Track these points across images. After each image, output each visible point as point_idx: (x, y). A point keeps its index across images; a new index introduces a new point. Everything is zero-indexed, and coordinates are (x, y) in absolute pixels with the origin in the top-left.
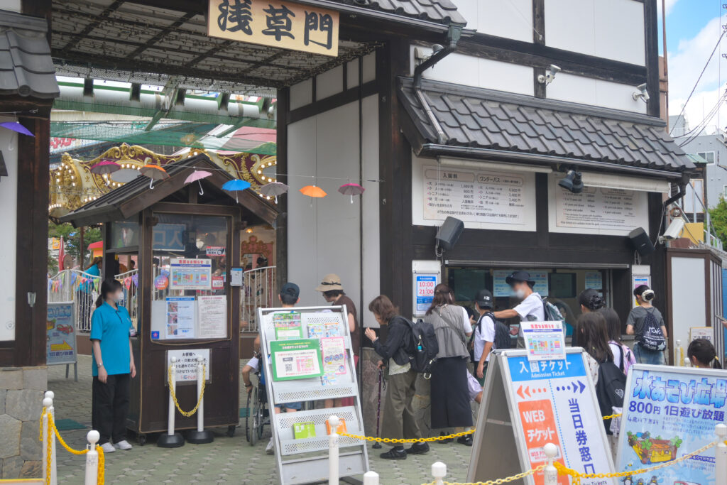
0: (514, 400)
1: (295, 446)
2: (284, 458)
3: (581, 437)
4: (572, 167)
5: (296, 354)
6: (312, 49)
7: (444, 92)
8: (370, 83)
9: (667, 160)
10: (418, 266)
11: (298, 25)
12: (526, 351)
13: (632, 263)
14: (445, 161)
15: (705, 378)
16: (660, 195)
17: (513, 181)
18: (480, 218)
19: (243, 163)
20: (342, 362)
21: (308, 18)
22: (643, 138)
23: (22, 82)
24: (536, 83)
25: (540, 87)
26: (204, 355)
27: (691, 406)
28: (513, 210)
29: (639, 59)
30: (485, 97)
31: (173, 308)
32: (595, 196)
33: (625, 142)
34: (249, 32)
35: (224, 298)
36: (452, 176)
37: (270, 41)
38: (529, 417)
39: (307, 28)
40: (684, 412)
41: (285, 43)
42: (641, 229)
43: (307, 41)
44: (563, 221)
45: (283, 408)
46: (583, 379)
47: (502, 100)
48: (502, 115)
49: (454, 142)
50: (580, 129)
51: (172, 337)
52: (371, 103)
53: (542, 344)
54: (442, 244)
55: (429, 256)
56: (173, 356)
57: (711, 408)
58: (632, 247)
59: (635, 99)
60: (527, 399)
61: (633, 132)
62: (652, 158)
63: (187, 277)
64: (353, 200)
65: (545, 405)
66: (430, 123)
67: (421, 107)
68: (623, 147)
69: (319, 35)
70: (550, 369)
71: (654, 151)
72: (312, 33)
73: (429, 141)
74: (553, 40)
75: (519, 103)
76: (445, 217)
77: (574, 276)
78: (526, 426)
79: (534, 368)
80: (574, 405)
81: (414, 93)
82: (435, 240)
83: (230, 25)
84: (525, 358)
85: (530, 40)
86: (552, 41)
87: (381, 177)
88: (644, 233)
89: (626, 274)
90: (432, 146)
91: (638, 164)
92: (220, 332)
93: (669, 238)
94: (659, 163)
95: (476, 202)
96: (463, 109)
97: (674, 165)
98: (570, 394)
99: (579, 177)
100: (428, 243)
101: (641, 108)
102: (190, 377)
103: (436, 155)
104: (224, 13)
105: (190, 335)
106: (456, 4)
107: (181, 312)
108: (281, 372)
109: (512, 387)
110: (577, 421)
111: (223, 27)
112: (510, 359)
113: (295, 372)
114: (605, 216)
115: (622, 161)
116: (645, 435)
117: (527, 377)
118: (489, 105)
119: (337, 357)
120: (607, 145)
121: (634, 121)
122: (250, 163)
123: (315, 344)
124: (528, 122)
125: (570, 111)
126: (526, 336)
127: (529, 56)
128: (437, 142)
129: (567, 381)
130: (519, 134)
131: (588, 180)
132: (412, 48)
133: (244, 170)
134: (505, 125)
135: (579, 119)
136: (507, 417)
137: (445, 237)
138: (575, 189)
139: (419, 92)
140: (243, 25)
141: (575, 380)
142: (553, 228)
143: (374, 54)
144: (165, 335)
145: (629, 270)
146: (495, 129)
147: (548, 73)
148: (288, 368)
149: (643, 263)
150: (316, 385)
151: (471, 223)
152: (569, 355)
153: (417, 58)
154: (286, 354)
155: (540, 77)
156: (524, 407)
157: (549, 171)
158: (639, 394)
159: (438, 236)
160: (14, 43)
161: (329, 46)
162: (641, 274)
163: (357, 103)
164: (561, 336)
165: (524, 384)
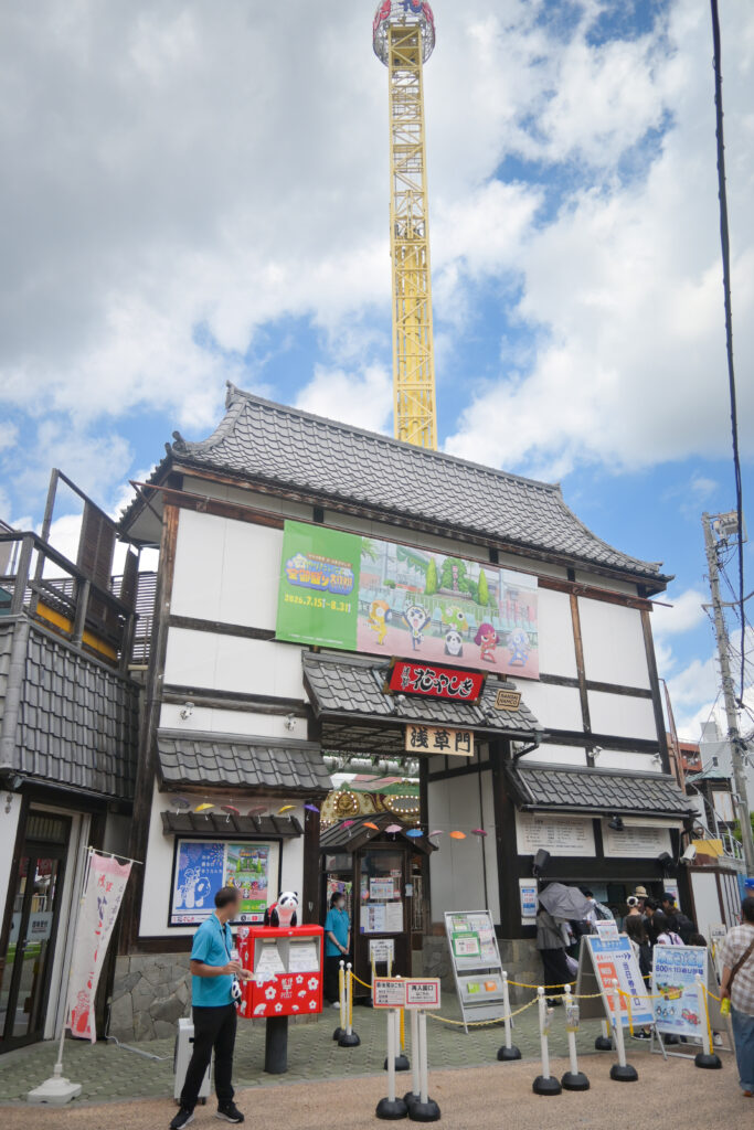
0: (596, 962)
1: (469, 997)
2: (465, 1004)
3: (631, 983)
4: (615, 814)
5: (466, 940)
6: (460, 753)
7: (532, 769)
8: (486, 763)
9: (679, 806)
10: (523, 882)
11: (452, 740)
12: (599, 936)
13: (663, 877)
14: (537, 814)
15: (692, 951)
16: (677, 830)
17: (578, 823)
18: (560, 849)
19: (378, 797)
20: (491, 945)
21: (457, 735)
22: (661, 790)
23: (317, 783)
24: (588, 757)
25: (590, 761)
26: (390, 943)
27: (687, 967)
28: (581, 843)
29: (653, 736)
30: (557, 770)
31: (372, 911)
32: (632, 831)
33: (649, 794)
34: (427, 747)
35: (401, 904)
36: (540, 821)
37: (438, 750)
38: (604, 971)
39: (457, 741)
40: (684, 971)
41: (446, 751)
42: (666, 853)
43: (457, 749)
44: (615, 849)
45: (461, 974)
46: (629, 952)
47: (567, 771)
48: (568, 781)
49: (541, 803)
50: (619, 787)
51: (371, 931)
52: (487, 775)
53: (607, 932)
54: (537, 868)
55: (529, 875)
56: (373, 943)
57: (696, 968)
58: (662, 866)
59: (654, 762)
60: (602, 961)
61: (653, 786)
62: (668, 805)
63: (380, 890)
64: (479, 838)
65: (611, 965)
66: (525, 790)
67: (519, 779)
68: (648, 798)
69: (463, 745)
70: (612, 946)
71: (669, 800)
72: (459, 744)
73: (526, 803)
74: (597, 729)
75: (579, 772)
76: (538, 849)
77: (624, 887)
78: (603, 976)
79: (604, 945)
80: (626, 965)
81: (514, 770)
82: (533, 865)
83: (417, 743)
84: (599, 939)
85: (581, 730)
86: (595, 730)
87: (496, 823)
88: (669, 857)
89: (661, 885)
90: (529, 806)
91: (659, 810)
92: (399, 928)
93: (686, 859)
94: (672, 808)
95: (556, 837)
96: (544, 779)
97: (683, 809)
98: (623, 960)
99: (620, 821)
100: (528, 866)
101: (658, 769)
102: (382, 958)
103: (531, 811)
104: (414, 737)
105: (381, 930)
106: (537, 718)
107: (376, 914)
108: (458, 952)
109: (594, 955)
110: (628, 974)
111: (414, 745)
112: (592, 939)
113: (466, 952)
114: (642, 845)
115: (648, 809)
116: (665, 984)
117: (601, 950)
118: (559, 775)
119: (488, 943)
120: (637, 798)
121: (655, 779)
122: (383, 797)
123: (476, 934)
124: (585, 785)
125: (611, 775)
126: (598, 928)
127: (582, 740)
128: (531, 803)
129: (621, 953)
130: (580, 794)
131: (627, 822)
132: (511, 742)
133: (379, 803)
134: (571, 788)
135: (617, 780)
136: (592, 971)
137: (539, 862)
138: (619, 828)
139: (518, 771)
140: (424, 743)
141: (625, 952)
142: (608, 853)
143: (487, 745)
144: (368, 930)
145: (662, 883)
146: (565, 791)
147: (595, 751)
148: (462, 949)
149: (671, 877)
150: (477, 960)
151: (554, 852)
152: (621, 938)
153: (514, 748)
154: (461, 940)
155: (590, 754)
156: (600, 966)
157: (601, 817)
158: (660, 961)
159: (535, 862)
160: (307, 759)
161: (468, 751)
162: (670, 885)
163: (477, 774)
164: (616, 928)
165: (600, 954)
